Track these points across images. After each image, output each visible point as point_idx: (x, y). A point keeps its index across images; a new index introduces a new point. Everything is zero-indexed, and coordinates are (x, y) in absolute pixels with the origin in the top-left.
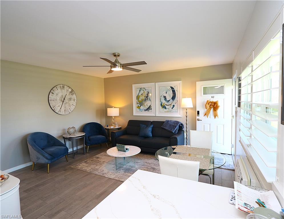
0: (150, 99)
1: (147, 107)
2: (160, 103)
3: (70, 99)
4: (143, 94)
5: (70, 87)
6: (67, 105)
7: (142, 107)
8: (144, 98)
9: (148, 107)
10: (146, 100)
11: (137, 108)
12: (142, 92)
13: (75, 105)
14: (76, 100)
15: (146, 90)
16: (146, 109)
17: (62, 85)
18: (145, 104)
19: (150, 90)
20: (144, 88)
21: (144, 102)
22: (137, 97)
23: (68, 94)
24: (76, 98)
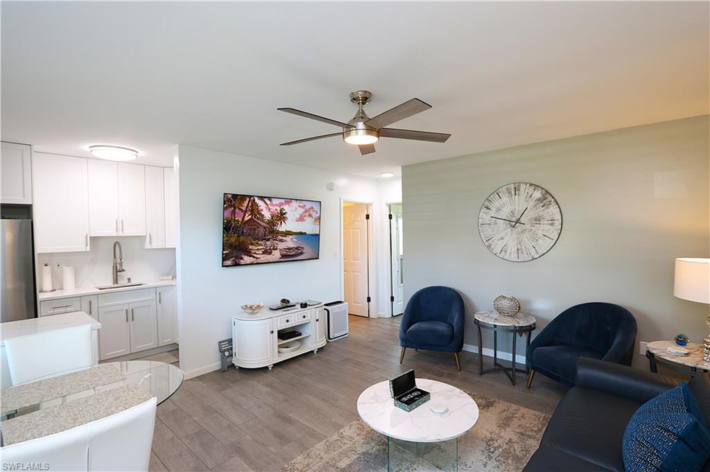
3: (536, 220)
6: (526, 238)
13: (555, 236)
14: (557, 223)
17: (513, 186)
23: (531, 204)
24: (557, 217)
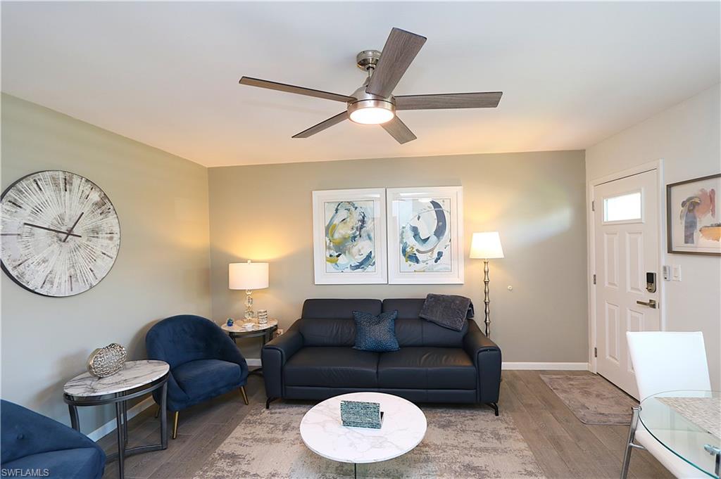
0: (369, 235)
1: (361, 259)
2: (402, 245)
3: (93, 231)
4: (348, 219)
5: (94, 186)
6: (80, 258)
7: (343, 260)
8: (350, 232)
9: (364, 256)
10: (356, 237)
11: (327, 260)
12: (343, 214)
13: (113, 253)
14: (116, 237)
15: (356, 208)
16: (355, 263)
17: (61, 176)
18: (355, 250)
19: (369, 209)
20: (349, 203)
21: (349, 244)
22: (327, 229)
23: (86, 210)
24: (116, 229)
